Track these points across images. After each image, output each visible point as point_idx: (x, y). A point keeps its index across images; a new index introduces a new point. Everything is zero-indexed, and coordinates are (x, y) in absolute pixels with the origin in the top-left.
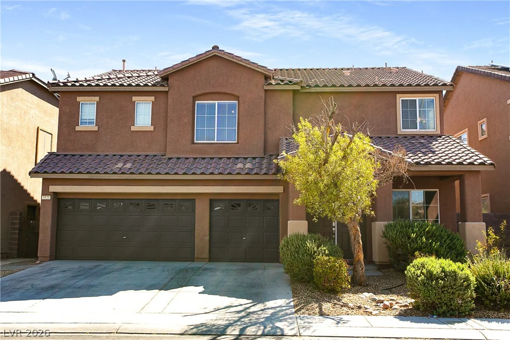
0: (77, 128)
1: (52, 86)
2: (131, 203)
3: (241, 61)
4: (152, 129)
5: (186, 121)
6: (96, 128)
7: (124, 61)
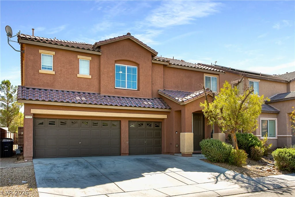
0: (40, 71)
1: (22, 39)
2: (83, 122)
3: (142, 44)
4: (90, 77)
5: (112, 75)
6: (54, 73)
7: (33, 29)
